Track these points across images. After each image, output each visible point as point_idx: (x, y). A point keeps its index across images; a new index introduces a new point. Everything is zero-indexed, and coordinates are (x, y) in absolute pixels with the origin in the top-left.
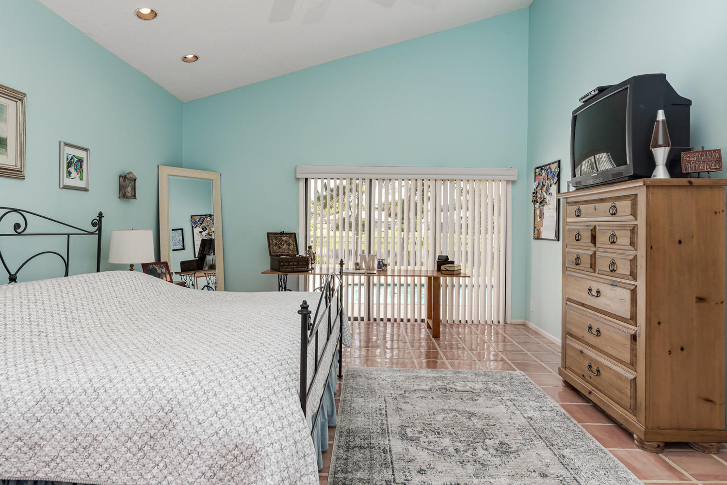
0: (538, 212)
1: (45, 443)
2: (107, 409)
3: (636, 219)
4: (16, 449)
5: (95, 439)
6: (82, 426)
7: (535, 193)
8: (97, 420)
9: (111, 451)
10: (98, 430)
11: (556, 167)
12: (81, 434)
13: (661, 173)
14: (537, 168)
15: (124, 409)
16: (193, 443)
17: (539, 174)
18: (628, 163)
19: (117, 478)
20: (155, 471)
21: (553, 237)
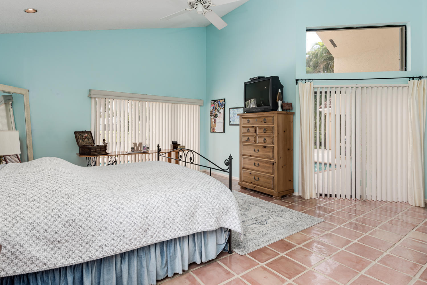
0: (213, 120)
1: (151, 227)
2: (175, 206)
3: (274, 125)
4: (139, 233)
5: (173, 219)
6: (166, 216)
7: (211, 112)
8: (173, 211)
9: (179, 222)
10: (174, 215)
11: (223, 102)
12: (166, 219)
13: (280, 109)
14: (212, 101)
15: (182, 204)
16: (210, 210)
17: (214, 104)
18: (270, 105)
19: (182, 233)
20: (195, 226)
21: (223, 132)
